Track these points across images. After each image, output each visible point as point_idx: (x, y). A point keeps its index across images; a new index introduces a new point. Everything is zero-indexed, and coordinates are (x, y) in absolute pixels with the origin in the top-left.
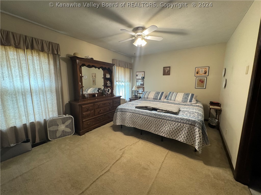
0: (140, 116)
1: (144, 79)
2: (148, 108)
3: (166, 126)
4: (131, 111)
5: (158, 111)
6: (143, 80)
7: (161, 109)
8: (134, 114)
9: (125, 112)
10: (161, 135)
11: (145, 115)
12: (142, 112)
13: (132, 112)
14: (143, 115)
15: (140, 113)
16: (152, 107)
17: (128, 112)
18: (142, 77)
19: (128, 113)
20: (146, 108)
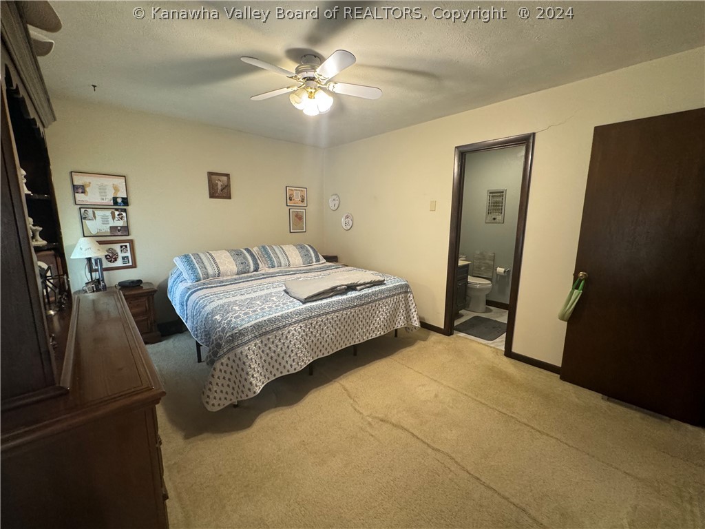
0: (327, 319)
1: (129, 208)
2: (337, 291)
3: (379, 312)
4: (300, 318)
5: (358, 288)
6: (125, 211)
7: (362, 282)
8: (310, 321)
9: (280, 328)
10: (374, 336)
11: (340, 310)
12: (329, 305)
13: (305, 319)
14: (337, 311)
15: (327, 310)
16: (346, 283)
17: (291, 324)
18: (115, 199)
19: (291, 328)
20: (334, 291)
